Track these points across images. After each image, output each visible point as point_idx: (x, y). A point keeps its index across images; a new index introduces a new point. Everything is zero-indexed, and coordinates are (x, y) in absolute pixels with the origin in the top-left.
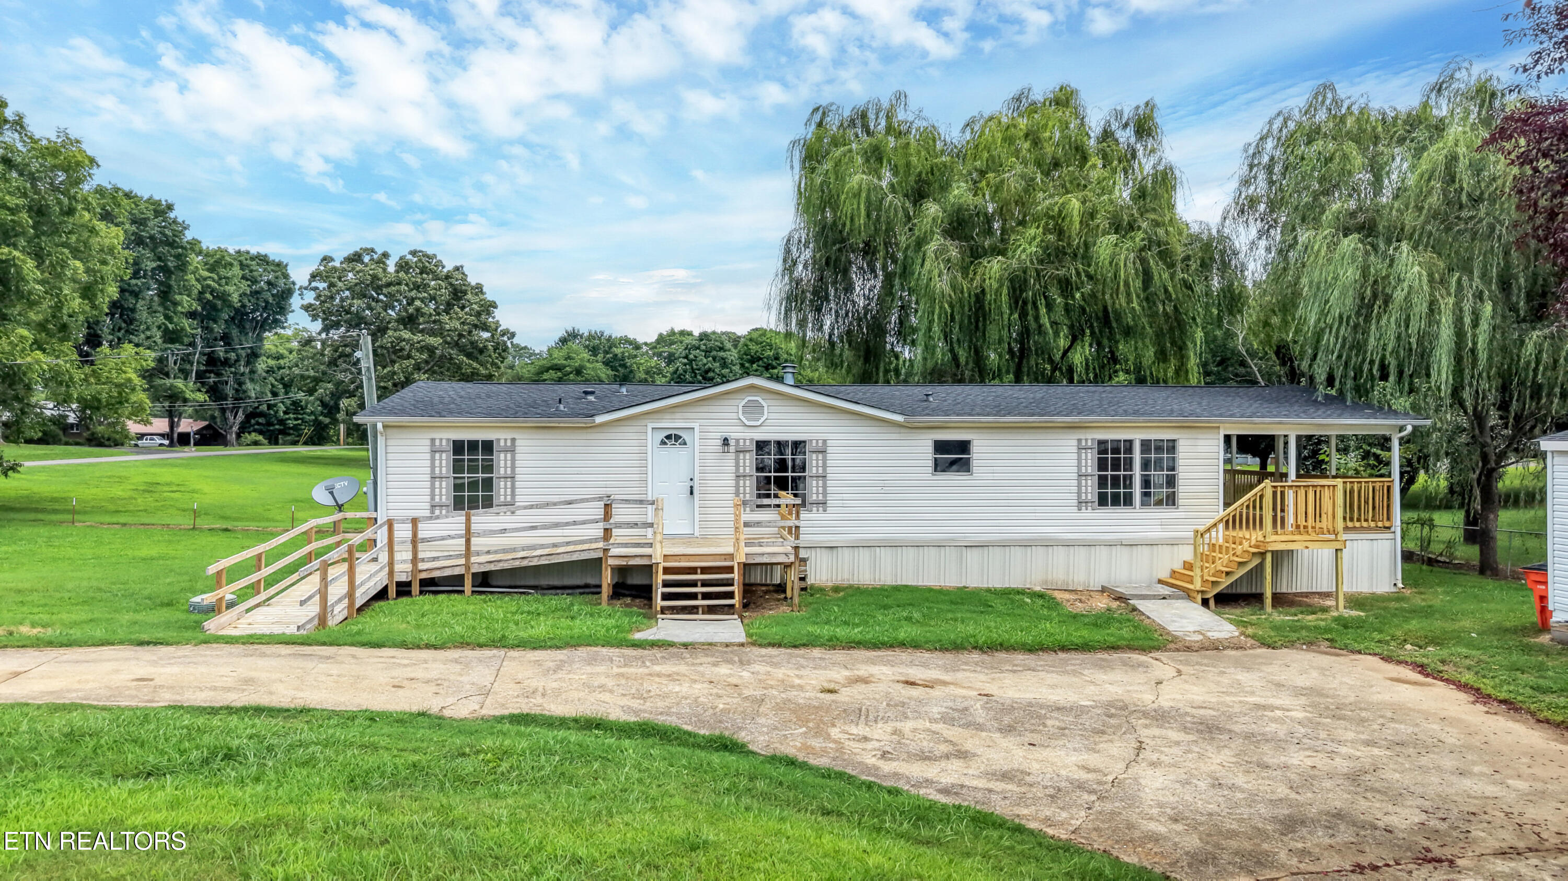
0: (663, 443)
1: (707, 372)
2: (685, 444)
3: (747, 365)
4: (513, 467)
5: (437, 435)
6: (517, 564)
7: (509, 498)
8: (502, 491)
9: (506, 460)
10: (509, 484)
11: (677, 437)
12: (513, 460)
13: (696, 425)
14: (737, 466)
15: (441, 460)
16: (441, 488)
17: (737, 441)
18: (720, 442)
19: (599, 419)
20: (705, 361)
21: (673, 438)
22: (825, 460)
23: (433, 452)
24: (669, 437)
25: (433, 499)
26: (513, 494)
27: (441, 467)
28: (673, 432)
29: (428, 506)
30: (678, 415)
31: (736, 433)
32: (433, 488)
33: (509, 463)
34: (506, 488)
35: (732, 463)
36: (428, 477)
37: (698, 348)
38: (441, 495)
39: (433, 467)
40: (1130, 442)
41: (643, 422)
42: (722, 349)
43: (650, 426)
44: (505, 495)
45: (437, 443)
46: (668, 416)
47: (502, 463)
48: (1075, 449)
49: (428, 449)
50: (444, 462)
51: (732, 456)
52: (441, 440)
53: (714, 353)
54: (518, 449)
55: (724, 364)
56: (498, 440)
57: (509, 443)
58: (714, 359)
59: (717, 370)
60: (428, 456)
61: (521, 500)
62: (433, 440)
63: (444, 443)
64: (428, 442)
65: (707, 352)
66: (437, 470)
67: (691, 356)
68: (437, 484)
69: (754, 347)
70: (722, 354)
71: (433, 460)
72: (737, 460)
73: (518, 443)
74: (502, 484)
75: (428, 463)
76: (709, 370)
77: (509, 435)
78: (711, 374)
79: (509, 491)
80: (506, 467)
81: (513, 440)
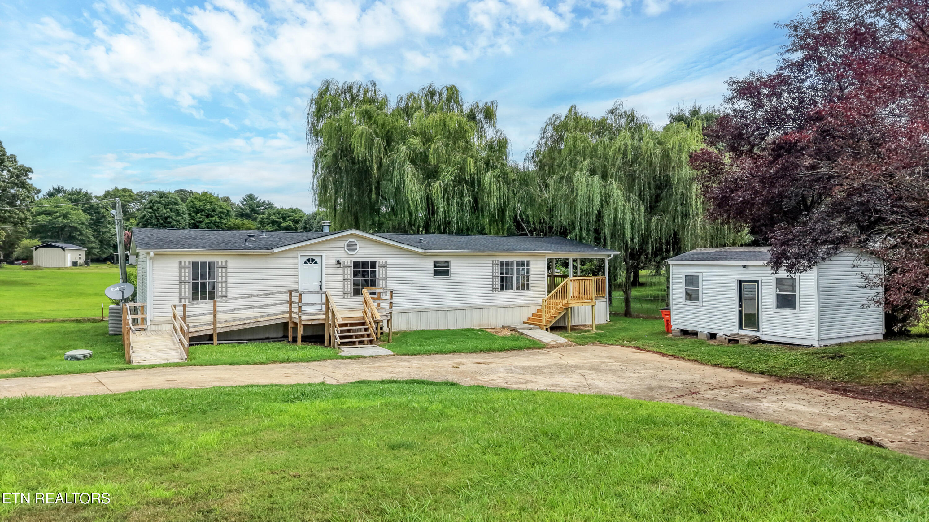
0: (305, 263)
1: (166, 218)
2: (316, 263)
3: (193, 214)
4: (226, 276)
5: (183, 259)
6: (241, 327)
7: (224, 293)
8: (220, 289)
9: (222, 273)
10: (224, 285)
11: (313, 260)
12: (226, 273)
13: (323, 254)
14: (344, 275)
15: (185, 273)
16: (185, 288)
17: (344, 261)
18: (335, 262)
19: (275, 250)
20: (165, 211)
21: (311, 261)
22: (386, 271)
23: (181, 268)
24: (309, 260)
25: (180, 294)
26: (226, 291)
27: (185, 277)
28: (311, 257)
29: (177, 298)
30: (314, 249)
31: (344, 258)
32: (180, 288)
33: (224, 274)
34: (222, 288)
35: (341, 273)
36: (177, 282)
37: (159, 203)
38: (185, 292)
39: (180, 277)
40: (512, 262)
41: (296, 252)
42: (176, 203)
43: (300, 254)
44: (222, 292)
45: (183, 263)
46: (309, 249)
47: (220, 274)
48: (491, 265)
49: (177, 267)
50: (187, 274)
51: (341, 269)
52: (185, 262)
53: (171, 206)
54: (229, 267)
55: (178, 213)
56: (218, 262)
57: (224, 263)
58: (171, 210)
59: (174, 217)
60: (178, 271)
61: (230, 295)
62: (180, 262)
63: (187, 263)
64: (178, 263)
65: (166, 205)
66: (183, 279)
67: (155, 208)
68: (183, 286)
69: (198, 203)
70: (176, 207)
71: (180, 273)
72: (344, 271)
73: (229, 263)
74: (220, 285)
75: (178, 275)
76: (169, 217)
77: (223, 259)
78: (169, 220)
79: (224, 289)
80: (222, 276)
81: (226, 262)
